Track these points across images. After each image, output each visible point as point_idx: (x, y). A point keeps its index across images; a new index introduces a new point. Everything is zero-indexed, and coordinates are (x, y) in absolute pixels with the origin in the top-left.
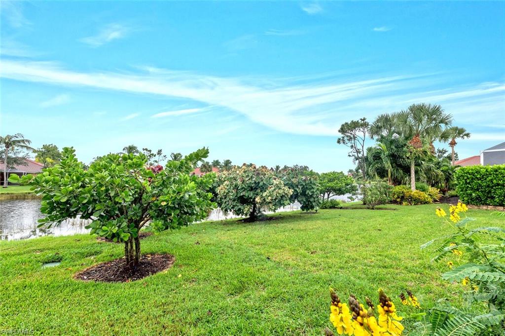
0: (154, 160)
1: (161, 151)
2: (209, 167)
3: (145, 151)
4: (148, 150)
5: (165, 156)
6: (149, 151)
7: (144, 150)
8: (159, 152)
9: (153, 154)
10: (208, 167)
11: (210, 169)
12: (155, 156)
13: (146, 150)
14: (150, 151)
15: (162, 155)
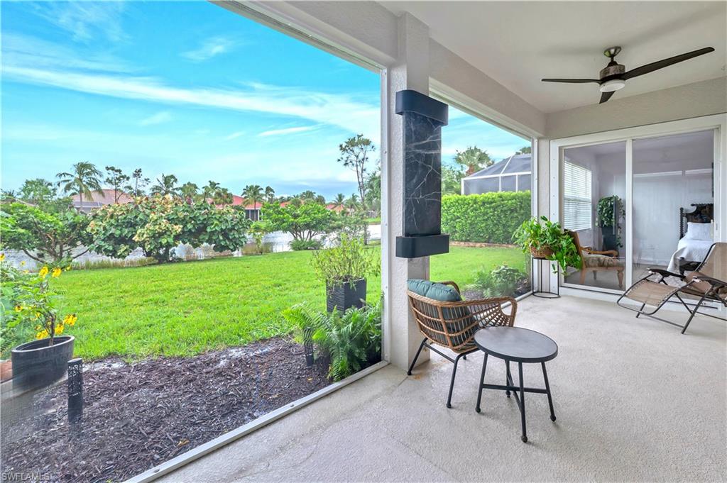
0: (127, 185)
1: (140, 171)
2: (227, 197)
3: (110, 171)
4: (116, 169)
5: (147, 180)
6: (117, 171)
7: (108, 169)
8: (137, 173)
9: (124, 177)
10: (225, 196)
11: (228, 199)
12: (128, 178)
13: (113, 169)
14: (120, 171)
15: (142, 178)
